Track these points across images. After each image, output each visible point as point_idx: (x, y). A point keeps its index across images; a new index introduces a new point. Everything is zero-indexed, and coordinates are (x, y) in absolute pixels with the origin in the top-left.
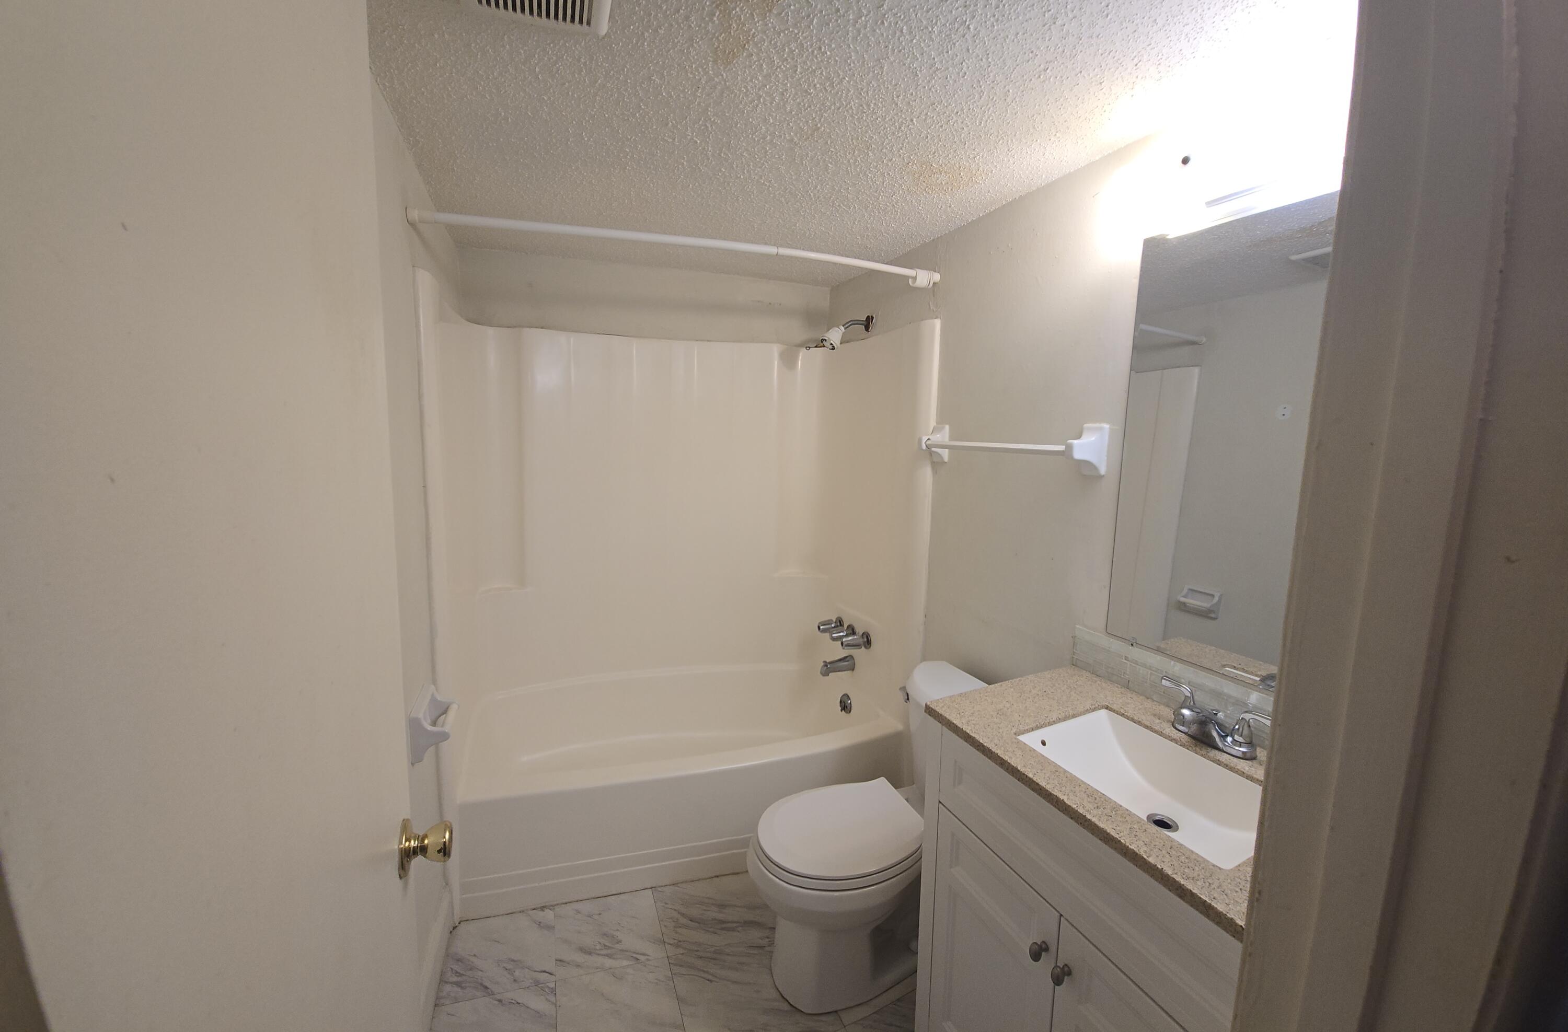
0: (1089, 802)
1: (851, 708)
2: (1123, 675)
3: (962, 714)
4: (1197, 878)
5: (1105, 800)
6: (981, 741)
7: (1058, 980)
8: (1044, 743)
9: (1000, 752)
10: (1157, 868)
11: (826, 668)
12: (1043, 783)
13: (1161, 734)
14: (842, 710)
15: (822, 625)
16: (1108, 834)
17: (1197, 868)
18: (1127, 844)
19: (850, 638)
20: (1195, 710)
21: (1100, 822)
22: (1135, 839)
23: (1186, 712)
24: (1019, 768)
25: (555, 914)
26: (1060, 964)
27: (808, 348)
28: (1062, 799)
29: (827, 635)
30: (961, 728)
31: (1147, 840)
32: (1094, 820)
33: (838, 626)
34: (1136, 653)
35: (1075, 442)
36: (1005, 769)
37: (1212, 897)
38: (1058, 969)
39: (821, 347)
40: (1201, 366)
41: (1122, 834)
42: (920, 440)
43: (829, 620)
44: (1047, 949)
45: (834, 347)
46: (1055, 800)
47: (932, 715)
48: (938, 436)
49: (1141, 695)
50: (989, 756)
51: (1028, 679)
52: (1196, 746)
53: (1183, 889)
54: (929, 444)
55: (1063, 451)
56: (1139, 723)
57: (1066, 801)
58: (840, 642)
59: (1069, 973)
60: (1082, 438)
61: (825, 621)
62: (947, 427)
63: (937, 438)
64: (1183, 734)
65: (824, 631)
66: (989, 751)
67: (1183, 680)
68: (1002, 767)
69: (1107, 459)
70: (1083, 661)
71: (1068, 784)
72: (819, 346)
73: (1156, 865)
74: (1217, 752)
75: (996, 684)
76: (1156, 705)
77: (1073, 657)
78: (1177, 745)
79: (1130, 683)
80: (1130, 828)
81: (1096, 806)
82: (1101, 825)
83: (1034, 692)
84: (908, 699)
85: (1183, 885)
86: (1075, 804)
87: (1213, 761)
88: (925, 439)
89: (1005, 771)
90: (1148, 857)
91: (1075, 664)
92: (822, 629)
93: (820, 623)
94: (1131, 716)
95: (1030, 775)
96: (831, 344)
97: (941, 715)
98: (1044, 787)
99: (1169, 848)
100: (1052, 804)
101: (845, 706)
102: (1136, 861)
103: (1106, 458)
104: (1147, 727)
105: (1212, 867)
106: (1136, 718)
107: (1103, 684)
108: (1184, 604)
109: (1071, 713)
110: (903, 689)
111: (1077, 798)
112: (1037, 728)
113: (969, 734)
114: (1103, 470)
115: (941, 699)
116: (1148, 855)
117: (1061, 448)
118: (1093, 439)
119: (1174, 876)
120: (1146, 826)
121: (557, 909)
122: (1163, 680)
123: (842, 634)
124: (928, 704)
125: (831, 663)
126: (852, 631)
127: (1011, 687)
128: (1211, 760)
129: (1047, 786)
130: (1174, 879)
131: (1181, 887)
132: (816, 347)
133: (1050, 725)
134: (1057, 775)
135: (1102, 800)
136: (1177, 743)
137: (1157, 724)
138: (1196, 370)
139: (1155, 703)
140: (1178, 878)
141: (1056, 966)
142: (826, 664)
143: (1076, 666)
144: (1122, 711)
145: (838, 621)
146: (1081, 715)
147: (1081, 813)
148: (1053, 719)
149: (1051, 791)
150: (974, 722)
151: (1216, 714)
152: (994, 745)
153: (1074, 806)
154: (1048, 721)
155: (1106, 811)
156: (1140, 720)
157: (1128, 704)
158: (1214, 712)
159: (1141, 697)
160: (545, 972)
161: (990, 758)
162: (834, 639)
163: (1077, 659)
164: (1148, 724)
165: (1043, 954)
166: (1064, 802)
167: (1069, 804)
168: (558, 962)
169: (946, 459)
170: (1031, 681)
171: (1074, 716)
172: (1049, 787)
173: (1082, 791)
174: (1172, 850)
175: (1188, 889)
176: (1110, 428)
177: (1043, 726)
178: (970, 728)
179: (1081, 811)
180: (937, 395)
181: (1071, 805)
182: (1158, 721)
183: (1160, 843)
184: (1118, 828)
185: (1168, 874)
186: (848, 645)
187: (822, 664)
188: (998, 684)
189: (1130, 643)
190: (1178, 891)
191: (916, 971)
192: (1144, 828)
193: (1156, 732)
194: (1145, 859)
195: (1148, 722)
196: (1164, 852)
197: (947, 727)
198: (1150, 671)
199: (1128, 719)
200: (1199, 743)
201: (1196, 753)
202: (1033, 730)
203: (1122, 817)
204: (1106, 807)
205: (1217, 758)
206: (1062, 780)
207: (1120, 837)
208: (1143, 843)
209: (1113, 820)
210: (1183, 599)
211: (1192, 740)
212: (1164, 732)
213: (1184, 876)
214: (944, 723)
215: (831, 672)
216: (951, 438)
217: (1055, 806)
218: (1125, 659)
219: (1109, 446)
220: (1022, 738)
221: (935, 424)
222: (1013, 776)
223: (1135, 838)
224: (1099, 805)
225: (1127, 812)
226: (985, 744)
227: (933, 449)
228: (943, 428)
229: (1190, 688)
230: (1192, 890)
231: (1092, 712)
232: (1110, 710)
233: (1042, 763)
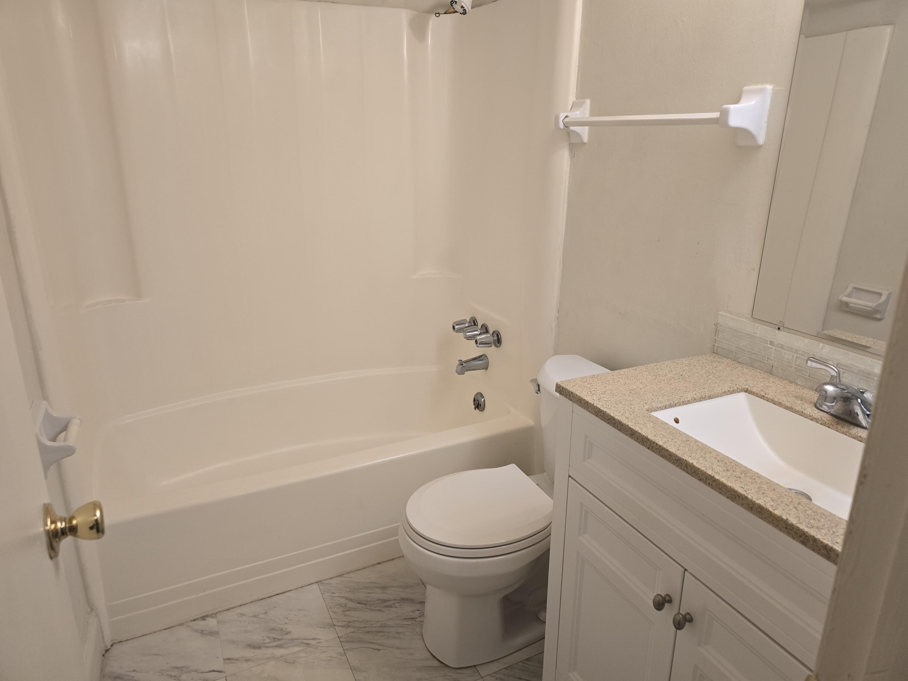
0: (718, 466)
1: (485, 405)
2: (767, 361)
3: (594, 392)
4: (821, 527)
5: (736, 465)
6: (612, 415)
7: (679, 625)
8: (677, 421)
9: (631, 425)
10: (782, 519)
11: (461, 366)
12: (673, 450)
13: (802, 414)
14: (475, 409)
15: (457, 325)
16: (735, 492)
17: (823, 520)
18: (754, 500)
19: (483, 336)
20: (839, 386)
21: (729, 482)
22: (763, 496)
23: (830, 388)
24: (649, 437)
25: (217, 621)
26: (683, 612)
27: (438, 15)
28: (691, 462)
29: (461, 334)
30: (593, 403)
31: (775, 497)
32: (722, 480)
33: (472, 326)
34: (782, 337)
35: (732, 106)
36: (636, 439)
37: (834, 542)
38: (680, 616)
39: (450, 13)
40: (894, 24)
41: (750, 492)
42: (557, 118)
43: (463, 320)
44: (670, 601)
45: (465, 10)
46: (684, 464)
47: (562, 393)
48: (578, 112)
49: (784, 380)
50: (619, 428)
51: (664, 364)
52: (838, 424)
53: (806, 536)
54: (568, 122)
55: (718, 118)
56: (780, 404)
57: (695, 464)
58: (474, 341)
59: (691, 620)
60: (740, 103)
61: (459, 321)
62: (588, 101)
63: (577, 115)
64: (825, 414)
65: (459, 331)
66: (620, 424)
67: (830, 362)
68: (632, 438)
69: (767, 127)
70: (725, 349)
71: (699, 451)
72: (449, 11)
73: (781, 516)
74: (859, 429)
75: (630, 368)
76: (799, 388)
77: (714, 345)
78: (817, 424)
79: (774, 368)
80: (759, 487)
81: (725, 469)
82: (729, 484)
83: (670, 375)
84: (539, 390)
85: (807, 532)
86: (704, 467)
87: (854, 438)
88: (562, 116)
89: (635, 441)
90: (773, 510)
91: (715, 352)
92: (457, 328)
93: (454, 323)
94: (771, 398)
95: (660, 443)
96: (462, 7)
97: (572, 393)
98: (674, 452)
99: (797, 503)
100: (681, 468)
101: (479, 405)
102: (762, 514)
103: (766, 125)
104: (787, 408)
105: (838, 520)
106: (776, 400)
107: (745, 370)
108: (847, 304)
109: (707, 394)
110: (535, 381)
111: (707, 462)
112: (671, 406)
113: (600, 409)
114: (761, 140)
115: (573, 380)
116: (774, 508)
117: (715, 115)
118: (753, 102)
119: (799, 525)
120: (775, 486)
121: (220, 617)
122: (809, 362)
123: (476, 333)
124: (559, 383)
125: (466, 362)
126: (485, 329)
127: (645, 371)
128: (852, 437)
129: (677, 452)
130: (798, 527)
131: (804, 534)
132: (445, 13)
133: (685, 404)
134: (688, 443)
135: (733, 464)
136: (817, 422)
137: (798, 405)
138: (888, 29)
139: (799, 387)
140: (802, 527)
141: (679, 613)
142: (461, 363)
143: (717, 354)
144: (762, 393)
145: (472, 321)
146: (718, 397)
147: (710, 474)
148: (688, 399)
149: (680, 456)
150: (606, 399)
151: (863, 393)
152: (625, 418)
153: (703, 469)
154: (682, 400)
155: (735, 474)
156: (780, 401)
157: (770, 387)
158: (861, 391)
159: (785, 382)
160: (214, 671)
161: (620, 430)
162: (468, 338)
163: (718, 346)
164: (789, 404)
165: (666, 604)
166: (693, 465)
167: (698, 467)
168: (227, 661)
169: (586, 140)
170: (667, 366)
171: (710, 397)
172: (679, 454)
173: (713, 457)
174: (799, 506)
175: (811, 536)
176: (773, 89)
177: (677, 404)
178: (601, 404)
179: (710, 472)
180: (577, 64)
181: (700, 467)
182: (799, 402)
183: (788, 499)
184: (746, 487)
185: (793, 524)
186: (482, 343)
187: (458, 363)
188: (633, 368)
189: (777, 327)
190: (801, 539)
191: (544, 638)
192: (773, 488)
193: (796, 412)
194: (771, 512)
195: (789, 403)
196: (791, 507)
197: (577, 404)
198: (795, 355)
199: (768, 401)
200: (840, 422)
201: (837, 431)
202: (666, 408)
203: (751, 478)
204: (736, 470)
205: (860, 435)
206: (693, 448)
207: (747, 494)
208: (771, 499)
209: (742, 480)
210: (845, 299)
211: (834, 419)
212: (805, 412)
213: (808, 526)
214: (574, 400)
215: (467, 371)
216: (592, 114)
217: (684, 470)
218: (770, 344)
219: (771, 110)
220: (655, 414)
221: (575, 99)
222: (643, 445)
223: (763, 494)
224: (729, 468)
225: (757, 475)
226: (616, 417)
227: (572, 128)
228: (583, 103)
229: (837, 369)
230: (815, 536)
231: (730, 394)
232: (749, 393)
233: (673, 433)
